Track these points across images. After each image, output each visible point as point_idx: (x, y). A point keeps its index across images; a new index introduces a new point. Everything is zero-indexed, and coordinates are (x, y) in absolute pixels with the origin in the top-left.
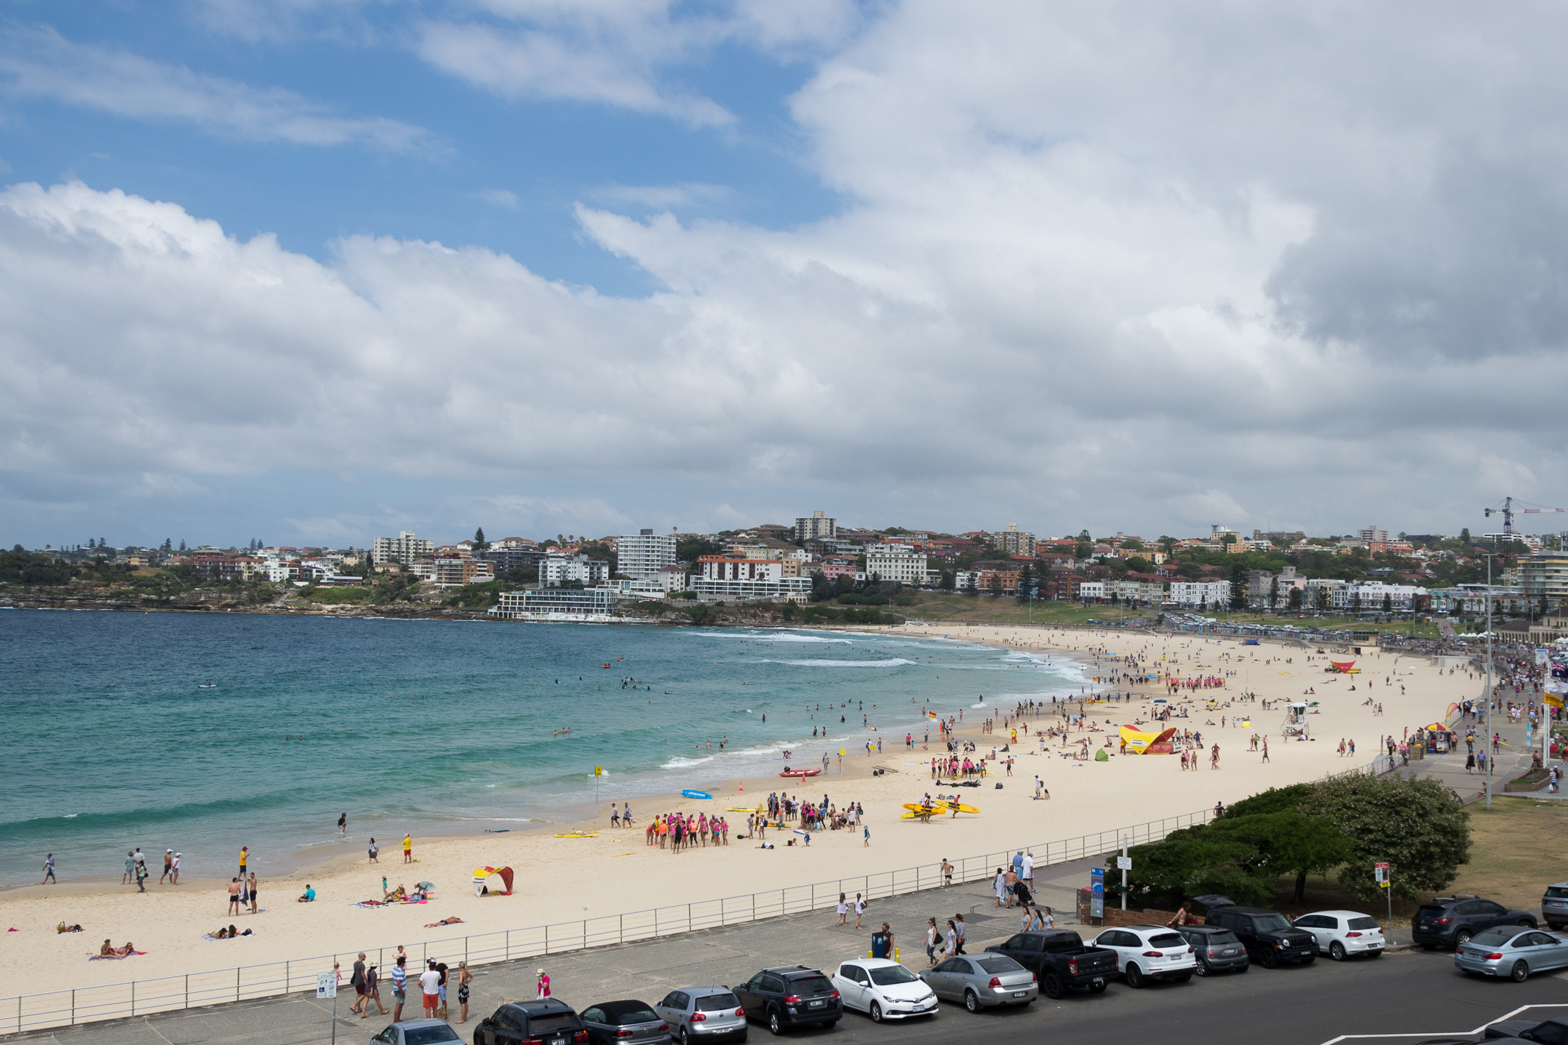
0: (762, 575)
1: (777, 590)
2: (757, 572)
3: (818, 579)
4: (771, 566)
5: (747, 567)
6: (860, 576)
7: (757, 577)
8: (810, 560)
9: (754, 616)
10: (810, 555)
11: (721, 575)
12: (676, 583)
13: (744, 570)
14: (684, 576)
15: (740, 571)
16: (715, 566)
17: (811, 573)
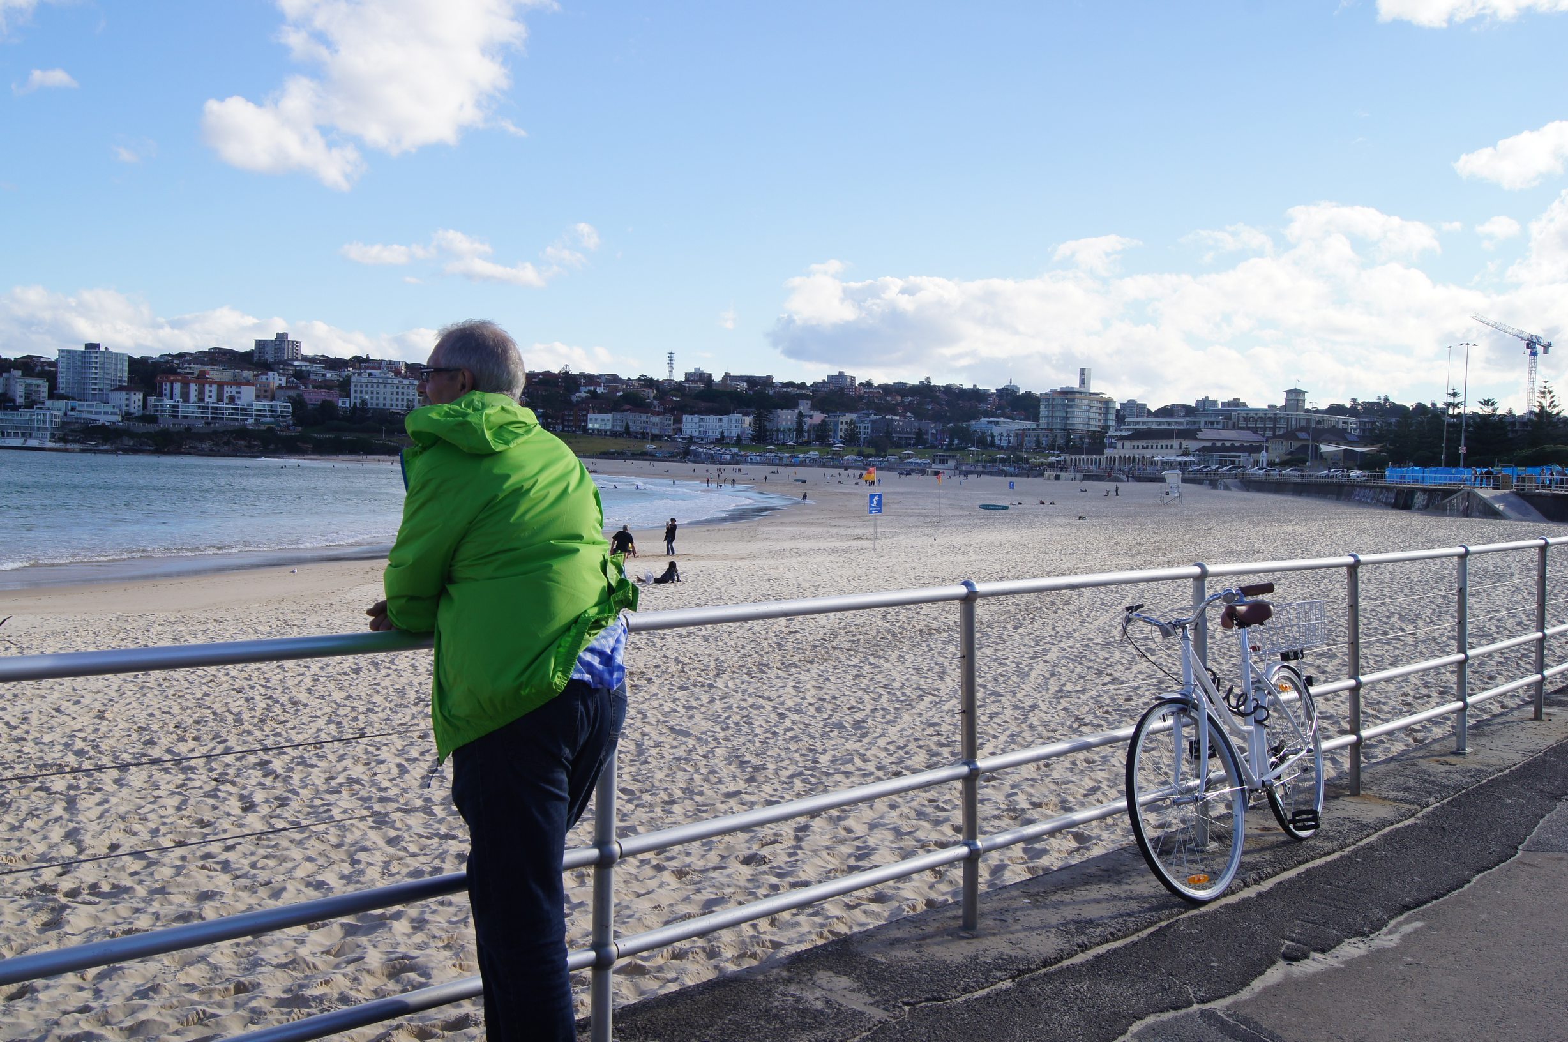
0: (232, 399)
1: (251, 415)
2: (226, 395)
3: (298, 403)
4: (244, 389)
5: (214, 388)
6: (344, 403)
7: (226, 400)
8: (284, 383)
9: (227, 443)
10: (284, 379)
11: (185, 397)
12: (132, 405)
13: (211, 391)
14: (141, 397)
15: (207, 394)
16: (177, 386)
17: (289, 397)
